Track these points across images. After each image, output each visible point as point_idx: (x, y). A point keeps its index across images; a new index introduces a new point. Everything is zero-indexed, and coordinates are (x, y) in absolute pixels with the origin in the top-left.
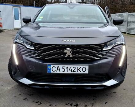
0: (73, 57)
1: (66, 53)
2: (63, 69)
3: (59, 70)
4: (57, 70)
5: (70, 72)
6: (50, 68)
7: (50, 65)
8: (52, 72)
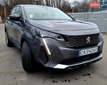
0: (90, 43)
1: (87, 40)
2: (87, 51)
3: (85, 53)
4: (84, 53)
5: (90, 53)
6: (80, 53)
7: (80, 50)
8: (81, 55)
